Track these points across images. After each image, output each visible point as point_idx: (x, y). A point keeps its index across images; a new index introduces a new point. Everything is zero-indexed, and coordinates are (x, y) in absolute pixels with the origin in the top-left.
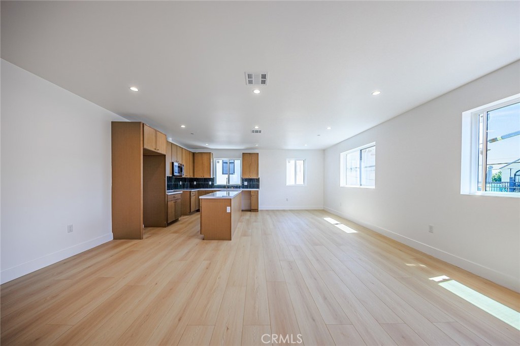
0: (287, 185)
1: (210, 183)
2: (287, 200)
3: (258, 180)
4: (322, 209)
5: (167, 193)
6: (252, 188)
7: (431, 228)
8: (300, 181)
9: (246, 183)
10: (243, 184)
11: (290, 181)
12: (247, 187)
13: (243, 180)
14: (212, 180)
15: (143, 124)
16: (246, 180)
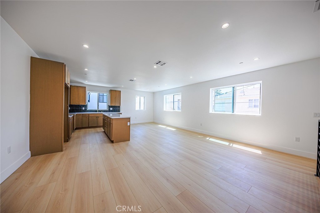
0: (136, 110)
1: (84, 108)
2: (136, 118)
3: (119, 107)
4: (152, 122)
5: (69, 116)
6: (115, 112)
7: (201, 124)
8: (142, 108)
9: (111, 109)
10: (109, 109)
11: (137, 108)
12: (112, 111)
13: (110, 107)
14: (86, 106)
15: (65, 65)
16: (112, 107)
